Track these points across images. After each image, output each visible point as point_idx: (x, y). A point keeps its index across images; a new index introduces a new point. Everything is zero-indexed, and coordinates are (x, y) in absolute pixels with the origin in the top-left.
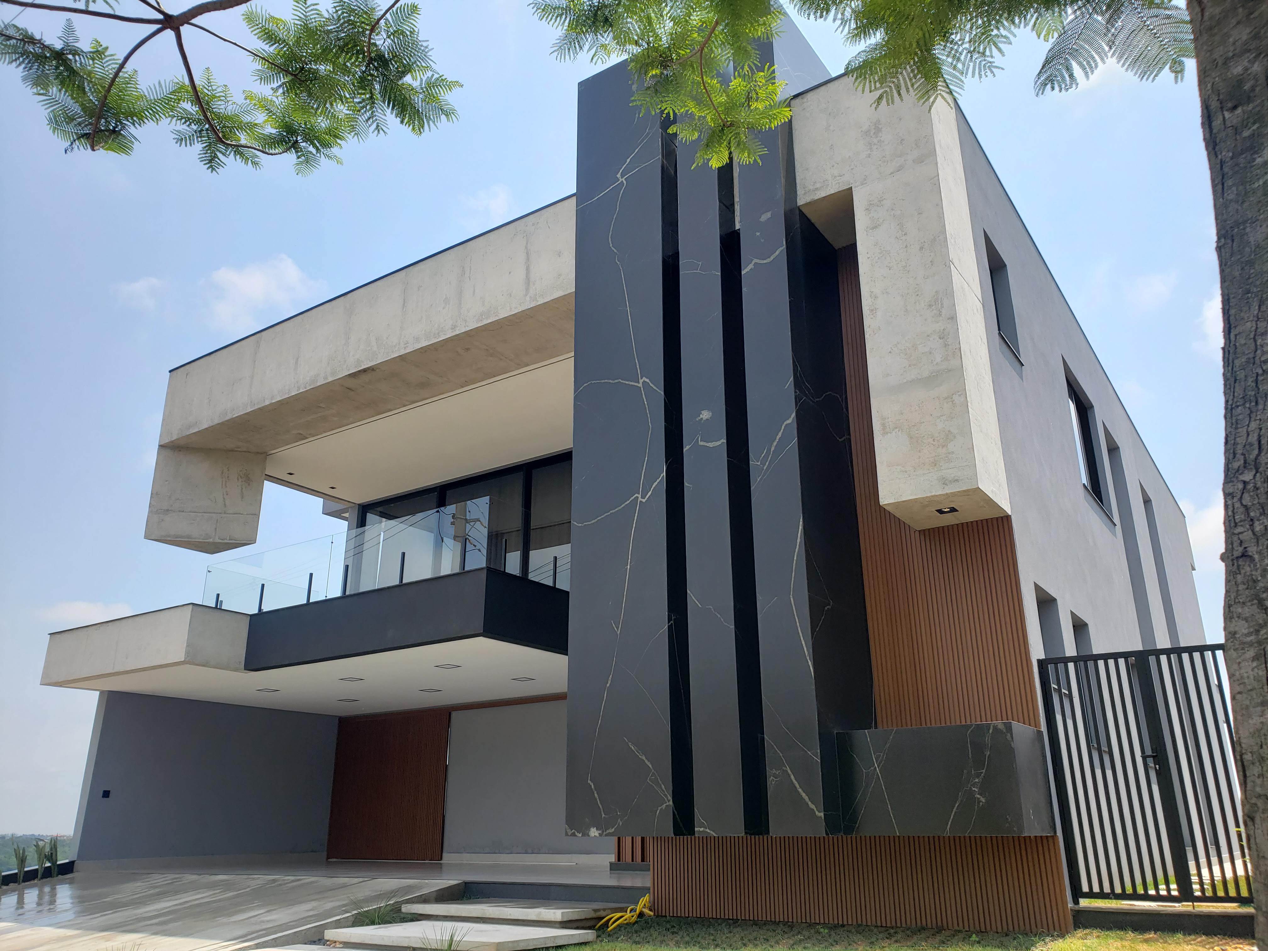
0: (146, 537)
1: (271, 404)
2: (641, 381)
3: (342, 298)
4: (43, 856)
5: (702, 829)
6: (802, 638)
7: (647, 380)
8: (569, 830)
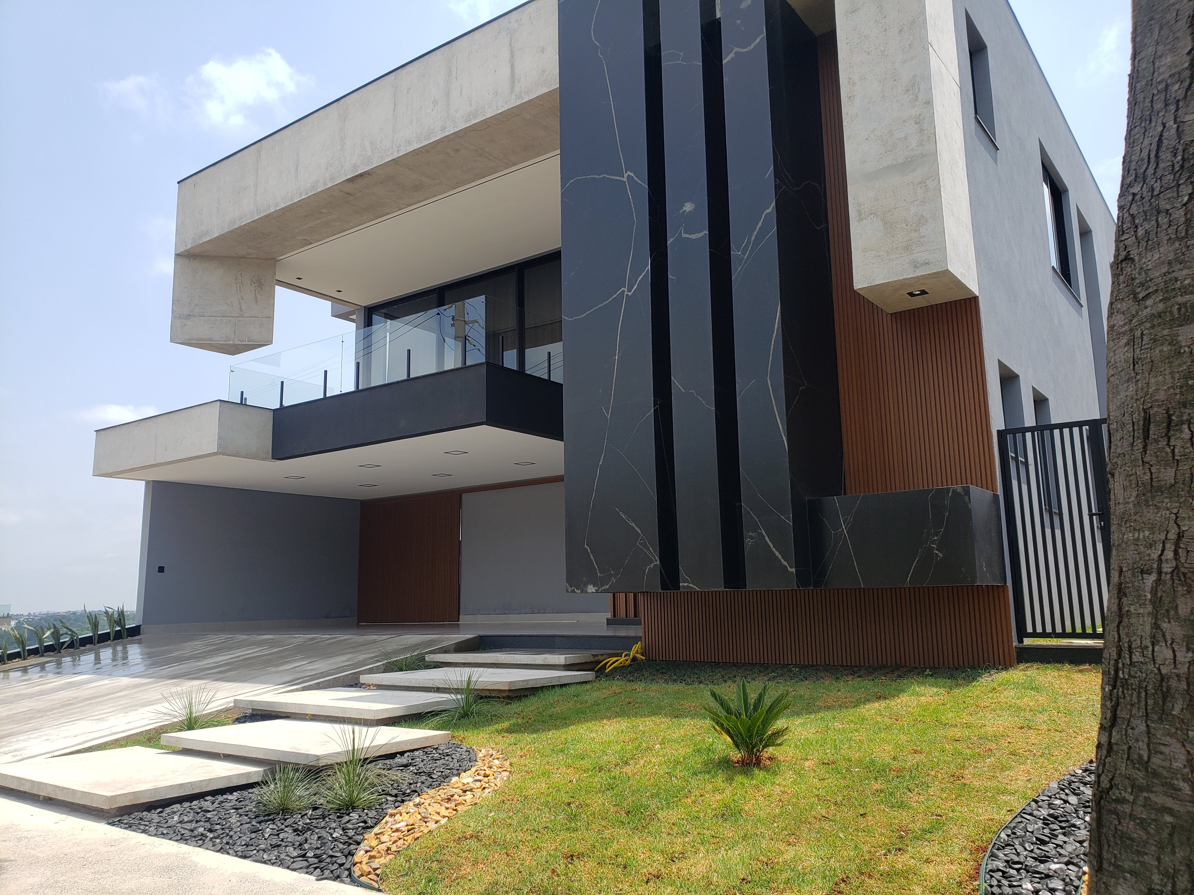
0: (172, 341)
1: (276, 211)
2: (626, 175)
3: (336, 104)
4: (113, 621)
5: (686, 584)
6: (777, 417)
7: (632, 174)
8: (569, 588)
